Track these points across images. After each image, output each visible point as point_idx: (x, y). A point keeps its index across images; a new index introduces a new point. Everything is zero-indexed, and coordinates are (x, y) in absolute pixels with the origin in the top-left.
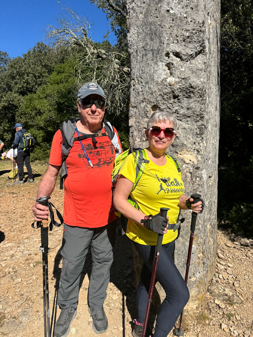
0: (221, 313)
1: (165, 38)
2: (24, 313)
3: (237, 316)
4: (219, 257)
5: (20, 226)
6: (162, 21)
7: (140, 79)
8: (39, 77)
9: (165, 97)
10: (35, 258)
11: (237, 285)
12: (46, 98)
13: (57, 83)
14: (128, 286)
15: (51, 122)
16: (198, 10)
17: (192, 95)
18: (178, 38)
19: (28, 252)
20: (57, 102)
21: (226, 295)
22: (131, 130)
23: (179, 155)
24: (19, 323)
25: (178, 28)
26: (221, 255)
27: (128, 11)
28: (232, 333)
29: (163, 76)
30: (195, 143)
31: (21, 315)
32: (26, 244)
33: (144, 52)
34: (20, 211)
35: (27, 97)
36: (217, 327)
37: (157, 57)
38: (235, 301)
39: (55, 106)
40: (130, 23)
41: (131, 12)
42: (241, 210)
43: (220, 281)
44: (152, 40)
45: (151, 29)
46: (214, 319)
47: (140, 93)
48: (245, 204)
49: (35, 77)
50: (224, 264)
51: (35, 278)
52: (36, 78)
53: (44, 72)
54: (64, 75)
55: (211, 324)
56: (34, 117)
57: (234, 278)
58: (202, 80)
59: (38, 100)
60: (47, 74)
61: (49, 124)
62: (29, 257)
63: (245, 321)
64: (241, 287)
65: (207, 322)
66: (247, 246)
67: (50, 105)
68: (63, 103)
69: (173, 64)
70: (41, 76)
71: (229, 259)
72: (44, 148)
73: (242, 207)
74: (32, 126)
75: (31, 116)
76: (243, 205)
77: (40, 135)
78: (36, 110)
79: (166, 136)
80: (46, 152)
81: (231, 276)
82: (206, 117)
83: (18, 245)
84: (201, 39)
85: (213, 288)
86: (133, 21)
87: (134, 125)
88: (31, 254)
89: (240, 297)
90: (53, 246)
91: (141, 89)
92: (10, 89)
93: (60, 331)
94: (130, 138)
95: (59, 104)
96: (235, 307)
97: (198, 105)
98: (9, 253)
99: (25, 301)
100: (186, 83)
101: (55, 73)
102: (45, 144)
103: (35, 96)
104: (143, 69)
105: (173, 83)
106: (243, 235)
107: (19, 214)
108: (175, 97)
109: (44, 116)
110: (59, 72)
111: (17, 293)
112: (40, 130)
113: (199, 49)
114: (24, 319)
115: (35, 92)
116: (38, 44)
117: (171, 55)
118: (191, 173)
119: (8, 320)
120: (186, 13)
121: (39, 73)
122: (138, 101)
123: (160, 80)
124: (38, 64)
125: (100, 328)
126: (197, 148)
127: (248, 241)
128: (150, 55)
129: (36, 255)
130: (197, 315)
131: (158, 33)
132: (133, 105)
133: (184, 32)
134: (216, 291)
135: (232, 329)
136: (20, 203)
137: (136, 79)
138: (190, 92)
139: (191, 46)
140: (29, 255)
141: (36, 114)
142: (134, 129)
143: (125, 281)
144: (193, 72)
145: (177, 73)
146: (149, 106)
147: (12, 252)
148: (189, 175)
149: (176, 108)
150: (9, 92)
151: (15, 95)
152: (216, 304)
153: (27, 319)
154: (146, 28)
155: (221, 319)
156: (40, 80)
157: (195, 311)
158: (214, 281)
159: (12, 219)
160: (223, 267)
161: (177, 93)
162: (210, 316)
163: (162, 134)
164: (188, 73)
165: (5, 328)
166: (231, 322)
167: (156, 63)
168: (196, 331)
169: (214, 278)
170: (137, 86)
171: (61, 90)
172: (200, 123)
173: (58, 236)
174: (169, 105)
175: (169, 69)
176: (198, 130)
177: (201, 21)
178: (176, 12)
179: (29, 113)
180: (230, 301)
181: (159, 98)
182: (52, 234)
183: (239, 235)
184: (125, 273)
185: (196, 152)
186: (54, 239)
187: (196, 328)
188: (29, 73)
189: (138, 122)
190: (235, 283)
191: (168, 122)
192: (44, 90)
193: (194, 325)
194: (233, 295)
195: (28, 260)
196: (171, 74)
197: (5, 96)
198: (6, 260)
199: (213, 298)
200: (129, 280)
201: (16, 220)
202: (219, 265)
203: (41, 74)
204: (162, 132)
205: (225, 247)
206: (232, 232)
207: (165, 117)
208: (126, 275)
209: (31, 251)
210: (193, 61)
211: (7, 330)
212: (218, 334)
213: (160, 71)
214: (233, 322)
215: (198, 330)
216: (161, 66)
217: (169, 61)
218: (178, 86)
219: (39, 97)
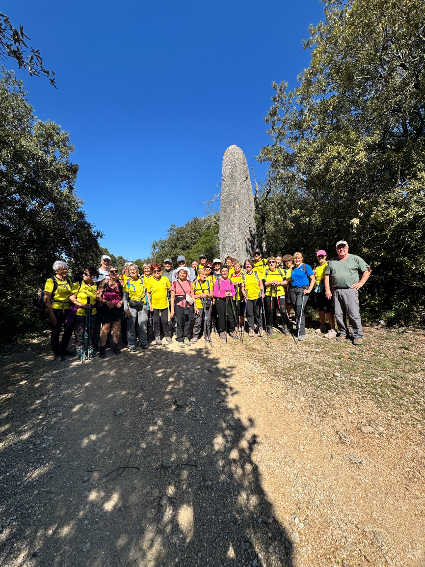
8: (194, 239)
13: (204, 243)
18: (229, 248)
35: (186, 251)
49: (192, 239)
53: (197, 236)
60: (199, 237)
84: (235, 248)
92: (176, 247)
101: (203, 236)
103: (191, 251)
104: (222, 255)
115: (191, 248)
116: (194, 218)
121: (194, 237)
124: (193, 231)
128: (223, 252)
139: (232, 250)
150: (176, 249)
151: (179, 250)
154: (223, 245)
156: (194, 241)
188: (188, 237)
192: (196, 247)
197: (173, 251)
210: (233, 253)
219: (194, 252)
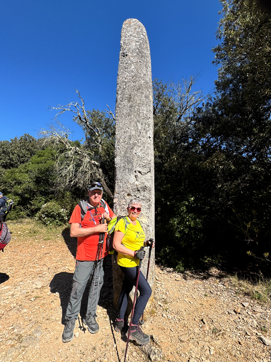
0: (162, 309)
1: (135, 164)
2: (37, 331)
3: (170, 309)
4: (157, 280)
5: (11, 273)
6: (133, 157)
7: (121, 181)
8: (22, 157)
9: (134, 190)
10: (33, 295)
11: (168, 294)
12: (27, 172)
13: (37, 163)
14: (106, 303)
15: (28, 190)
16: (149, 155)
17: (146, 190)
18: (140, 166)
19: (25, 291)
20: (36, 176)
21: (163, 299)
22: (115, 205)
23: (139, 219)
24: (35, 338)
25: (140, 161)
26: (157, 278)
27: (116, 148)
28: (169, 318)
29: (133, 181)
30: (147, 213)
31: (35, 333)
32: (21, 286)
33: (124, 169)
34: (7, 262)
35: (9, 170)
36: (161, 316)
37: (130, 172)
38: (168, 301)
39: (34, 179)
40: (116, 154)
41: (117, 149)
42: (166, 251)
43: (159, 292)
44: (128, 164)
45: (127, 159)
46: (159, 312)
47: (121, 187)
48: (168, 247)
49: (19, 156)
50: (160, 283)
51: (37, 308)
52: (19, 158)
53: (27, 154)
54: (43, 158)
55: (158, 315)
56: (13, 186)
57: (166, 290)
58: (150, 184)
59: (19, 173)
60: (29, 156)
61: (27, 192)
62: (28, 294)
63: (174, 311)
64: (170, 294)
65: (156, 314)
66: (170, 272)
67: (30, 178)
68: (41, 177)
69: (138, 176)
70: (24, 156)
71: (162, 280)
72: (18, 210)
73: (166, 249)
74: (10, 192)
75: (12, 184)
76: (167, 248)
77: (16, 200)
78: (16, 180)
79: (138, 211)
80: (19, 213)
81: (164, 289)
82: (151, 200)
83: (15, 287)
84: (149, 167)
85: (156, 295)
86: (118, 153)
87: (117, 202)
88: (28, 292)
89: (170, 299)
90: (45, 285)
91: (122, 186)
93: (69, 335)
94: (114, 209)
95: (37, 178)
96: (168, 305)
97: (148, 195)
98: (8, 293)
99: (35, 324)
100: (143, 185)
101: (36, 156)
102: (20, 207)
103: (17, 170)
104: (123, 176)
105: (138, 184)
106: (167, 266)
107: (7, 264)
108: (138, 191)
109: (24, 186)
110: (40, 156)
111: (26, 320)
112: (16, 196)
113: (149, 170)
114: (38, 334)
115: (17, 167)
116: (25, 135)
117: (137, 172)
118: (146, 228)
119: (26, 337)
120: (144, 156)
121: (22, 154)
122: (120, 191)
123: (132, 183)
124: (23, 148)
125: (95, 329)
126: (148, 215)
127: (170, 269)
128: (127, 171)
129: (32, 292)
130: (150, 311)
131: (131, 162)
132: (117, 192)
133: (142, 163)
134: (158, 297)
135: (168, 316)
136: (4, 255)
137: (119, 180)
138: (145, 189)
139: (145, 169)
140: (27, 293)
141: (15, 183)
142: (117, 205)
143: (103, 301)
144: (146, 180)
145: (140, 180)
146: (126, 194)
147: (11, 293)
148: (145, 229)
149: (139, 196)
152: (159, 305)
153: (40, 335)
154: (125, 158)
155: (162, 312)
156: (22, 159)
157: (149, 308)
158: (156, 292)
159: (2, 268)
160: (159, 285)
161: (139, 189)
162: (157, 311)
163: (136, 210)
164: (144, 181)
165: (25, 343)
166: (167, 313)
167: (130, 175)
168: (150, 320)
169: (156, 291)
170: (120, 184)
171: (41, 168)
172: (149, 203)
173: (47, 278)
174: (135, 194)
175: (136, 178)
176: (148, 206)
177: (150, 160)
178: (139, 154)
179: (10, 182)
180: (165, 302)
181: (131, 191)
182: (42, 276)
183: (166, 266)
184: (103, 296)
185: (147, 218)
186: (45, 280)
187: (150, 319)
188: (15, 153)
189: (120, 201)
190: (167, 292)
191: (138, 205)
192: (26, 166)
193: (149, 318)
194: (167, 298)
195: (27, 296)
196: (137, 180)
198: (8, 299)
199: (156, 302)
200: (106, 299)
201: (5, 269)
202: (157, 284)
203: (24, 155)
204: (136, 209)
205: (159, 274)
206: (162, 265)
207: (137, 202)
208: (103, 297)
209: (28, 290)
210: (146, 175)
211: (27, 344)
212: (162, 319)
213: (132, 179)
214: (169, 312)
215: (152, 320)
216: (132, 176)
217: (136, 174)
218: (140, 186)
219: (20, 172)
